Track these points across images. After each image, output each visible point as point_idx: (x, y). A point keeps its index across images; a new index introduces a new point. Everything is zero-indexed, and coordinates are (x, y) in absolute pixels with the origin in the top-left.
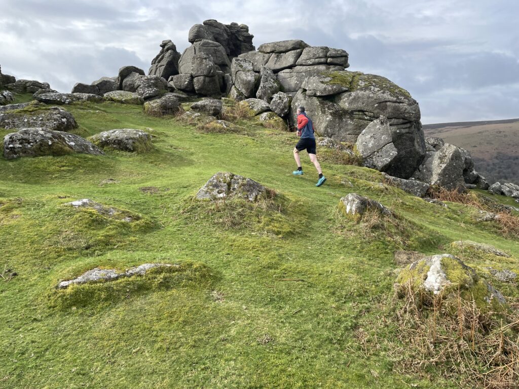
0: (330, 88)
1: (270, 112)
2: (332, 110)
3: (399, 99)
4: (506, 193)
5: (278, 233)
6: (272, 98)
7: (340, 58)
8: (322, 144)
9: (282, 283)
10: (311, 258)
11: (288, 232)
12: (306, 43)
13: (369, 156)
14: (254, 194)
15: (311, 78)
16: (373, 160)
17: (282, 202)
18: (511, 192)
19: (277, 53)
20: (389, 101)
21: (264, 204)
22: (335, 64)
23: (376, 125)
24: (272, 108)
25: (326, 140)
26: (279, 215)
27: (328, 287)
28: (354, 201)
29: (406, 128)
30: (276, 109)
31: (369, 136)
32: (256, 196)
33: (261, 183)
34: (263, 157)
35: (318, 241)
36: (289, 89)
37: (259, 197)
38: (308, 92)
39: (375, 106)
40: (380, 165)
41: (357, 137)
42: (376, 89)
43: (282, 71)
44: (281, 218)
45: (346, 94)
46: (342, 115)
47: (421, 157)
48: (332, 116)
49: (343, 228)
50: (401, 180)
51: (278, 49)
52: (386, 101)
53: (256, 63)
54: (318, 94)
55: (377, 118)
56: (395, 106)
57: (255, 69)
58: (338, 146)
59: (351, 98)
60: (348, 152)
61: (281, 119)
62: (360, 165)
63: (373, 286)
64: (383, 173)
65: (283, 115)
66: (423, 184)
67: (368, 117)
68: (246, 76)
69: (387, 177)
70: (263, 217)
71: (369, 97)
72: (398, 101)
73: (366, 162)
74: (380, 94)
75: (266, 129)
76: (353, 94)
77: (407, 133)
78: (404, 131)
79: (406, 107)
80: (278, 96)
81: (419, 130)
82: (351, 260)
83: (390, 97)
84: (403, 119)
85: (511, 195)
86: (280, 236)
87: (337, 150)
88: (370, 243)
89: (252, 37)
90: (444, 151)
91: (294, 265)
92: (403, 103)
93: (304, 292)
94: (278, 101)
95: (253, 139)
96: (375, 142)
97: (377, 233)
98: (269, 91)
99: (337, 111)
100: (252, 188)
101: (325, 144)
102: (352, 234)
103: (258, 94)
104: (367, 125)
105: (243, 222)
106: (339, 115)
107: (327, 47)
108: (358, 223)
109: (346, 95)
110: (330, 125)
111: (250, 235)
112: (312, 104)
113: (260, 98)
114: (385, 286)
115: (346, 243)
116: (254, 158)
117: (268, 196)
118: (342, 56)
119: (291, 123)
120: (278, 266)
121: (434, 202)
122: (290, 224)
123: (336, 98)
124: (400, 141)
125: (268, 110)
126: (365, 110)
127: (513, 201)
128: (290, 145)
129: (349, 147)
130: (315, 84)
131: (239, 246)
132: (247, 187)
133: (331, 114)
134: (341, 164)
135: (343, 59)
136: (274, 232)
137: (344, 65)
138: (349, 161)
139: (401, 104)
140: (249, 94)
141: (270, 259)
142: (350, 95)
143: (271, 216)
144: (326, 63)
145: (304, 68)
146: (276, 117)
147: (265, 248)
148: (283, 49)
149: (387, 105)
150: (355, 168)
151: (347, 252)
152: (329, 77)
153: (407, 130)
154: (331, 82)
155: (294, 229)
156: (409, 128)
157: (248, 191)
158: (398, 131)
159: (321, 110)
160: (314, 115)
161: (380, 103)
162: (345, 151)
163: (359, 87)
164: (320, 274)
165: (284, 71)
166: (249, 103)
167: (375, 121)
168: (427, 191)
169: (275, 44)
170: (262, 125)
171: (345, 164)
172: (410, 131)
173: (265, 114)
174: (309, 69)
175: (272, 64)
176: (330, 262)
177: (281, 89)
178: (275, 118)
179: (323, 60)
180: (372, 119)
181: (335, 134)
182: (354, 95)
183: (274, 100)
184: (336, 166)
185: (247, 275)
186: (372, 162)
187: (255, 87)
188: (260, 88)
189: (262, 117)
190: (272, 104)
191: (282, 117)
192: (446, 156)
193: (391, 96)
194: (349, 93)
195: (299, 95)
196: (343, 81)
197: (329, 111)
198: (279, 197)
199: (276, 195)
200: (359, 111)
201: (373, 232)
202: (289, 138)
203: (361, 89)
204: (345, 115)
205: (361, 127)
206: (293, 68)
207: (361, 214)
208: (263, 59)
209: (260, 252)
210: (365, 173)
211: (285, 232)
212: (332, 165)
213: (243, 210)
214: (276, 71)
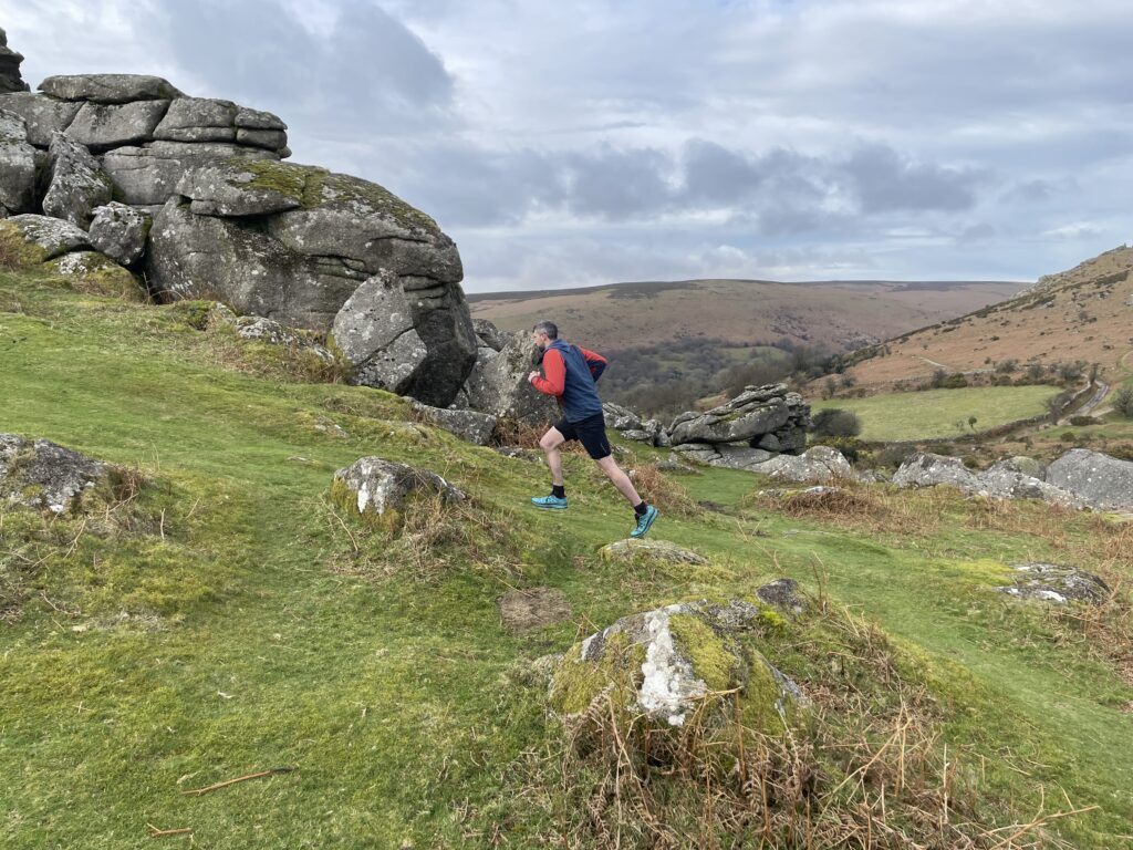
0: (254, 199)
1: (90, 253)
2: (265, 251)
3: (415, 233)
5: (168, 609)
6: (91, 218)
7: (268, 132)
8: (250, 333)
9: (213, 801)
10: (293, 675)
11: (201, 599)
12: (174, 85)
13: (366, 361)
14: (68, 489)
15: (202, 169)
16: (375, 370)
17: (167, 504)
18: (612, 419)
19: (97, 102)
20: (396, 237)
21: (107, 520)
22: (258, 147)
23: (373, 289)
24: (96, 243)
25: (258, 324)
26: (164, 545)
27: (372, 772)
28: (378, 477)
29: (437, 297)
30: (107, 244)
31: (362, 314)
32: (77, 495)
33: (88, 451)
34: (82, 372)
35: (296, 608)
36: (138, 197)
37: (86, 498)
38: (194, 205)
39: (367, 245)
40: (393, 379)
41: (334, 317)
42: (365, 209)
43: (117, 151)
44: (171, 555)
45: (295, 215)
46: (290, 264)
47: (468, 360)
48: (264, 266)
49: (356, 555)
50: (440, 412)
51: (97, 93)
52: (391, 237)
53: (35, 124)
54: (224, 211)
55: (374, 274)
56: (410, 248)
57: (34, 139)
58: (291, 338)
59: (308, 224)
60: (317, 351)
61: (125, 272)
62: (349, 381)
63: (495, 729)
64: (406, 398)
65: (128, 261)
66: (485, 417)
67: (352, 272)
68: (8, 155)
69: (416, 406)
70: (107, 563)
71: (350, 226)
72: (415, 237)
73: (361, 375)
74: (374, 219)
75: (81, 296)
76: (313, 215)
77: (439, 308)
78: (432, 304)
79: (434, 251)
80: (109, 211)
81: (459, 302)
82: (408, 654)
83: (395, 227)
84: (429, 277)
86: (178, 617)
87: (291, 349)
88: (436, 586)
89: (18, 59)
90: (517, 346)
91: (242, 715)
92: (425, 242)
93: (296, 814)
94: (113, 224)
95: (44, 323)
96: (377, 329)
97: (449, 557)
98: (82, 199)
99: (275, 255)
100: (57, 470)
101: (257, 333)
102: (386, 569)
103: (46, 202)
104: (354, 289)
105: (33, 595)
106: (285, 264)
107: (232, 103)
108: (397, 534)
109: (295, 217)
110: (262, 286)
111: (66, 636)
112: (209, 234)
113: (56, 213)
114: (527, 723)
115: (376, 599)
116: (53, 376)
117: (117, 491)
118: (272, 129)
119: (155, 283)
120: (190, 737)
121: (518, 455)
122: (203, 570)
123: (272, 224)
124: (426, 326)
125: (82, 246)
126: (344, 254)
128: (161, 336)
129: (316, 339)
130: (212, 187)
131: (27, 691)
132: (40, 470)
133: (262, 261)
134: (303, 381)
135: (275, 135)
136: (152, 607)
137: (279, 149)
138: (323, 374)
139: (422, 245)
140: (19, 204)
141: (154, 716)
142: (306, 218)
143: (136, 554)
144: (232, 141)
145: (177, 147)
146: (108, 265)
147: (132, 678)
148: (112, 95)
149: (391, 246)
150: (342, 392)
151: (388, 628)
152: (249, 171)
153: (438, 302)
154: (256, 184)
155: (219, 583)
156: (443, 297)
157: (45, 482)
158: (420, 304)
159: (236, 251)
160: (219, 262)
161: (377, 239)
162: (311, 350)
163: (323, 201)
164: (335, 730)
165: (121, 150)
166: (21, 227)
167: (372, 280)
168: (493, 431)
169: (90, 78)
170: (67, 285)
171: (312, 380)
172: (445, 305)
173: (74, 258)
174: (189, 151)
175: (85, 128)
176: (353, 675)
177: (116, 194)
178: (105, 267)
179: (224, 132)
180: (361, 275)
181: (276, 310)
182: (315, 218)
183: (99, 220)
184: (294, 386)
185: (74, 806)
186: (374, 374)
187: (37, 187)
188: (53, 188)
189: (65, 265)
190: (94, 232)
191: (127, 267)
192: (522, 355)
193: (399, 225)
194: (302, 213)
195: (172, 209)
196: (285, 183)
197: (257, 254)
198: (155, 488)
199: (142, 484)
200: (331, 256)
201: (439, 555)
202: (155, 320)
203: (331, 206)
204: (297, 264)
205: (339, 295)
206: (146, 144)
207: (401, 510)
208: (57, 115)
209: (113, 697)
210: (367, 400)
211: (190, 601)
212: (284, 386)
213: (31, 551)
214: (97, 150)
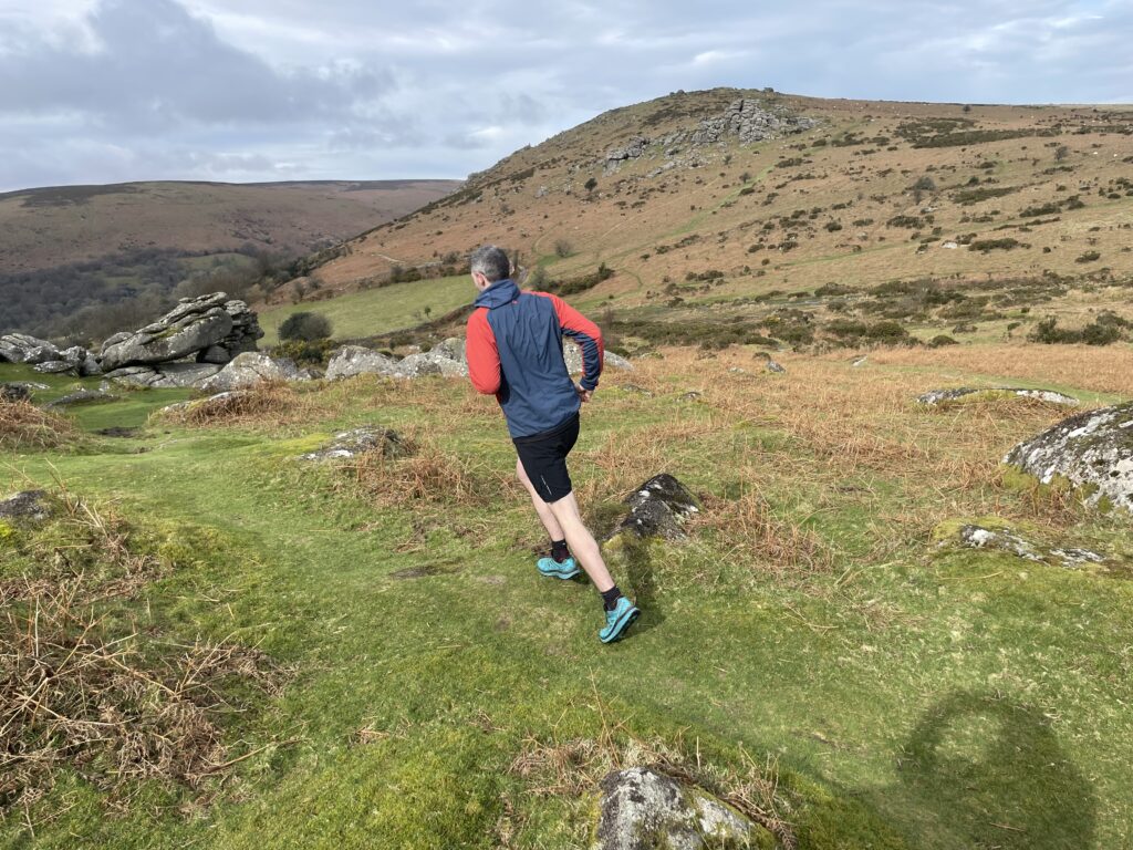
4: (11, 357)
18: (19, 352)
85: (22, 358)
127: (30, 370)
